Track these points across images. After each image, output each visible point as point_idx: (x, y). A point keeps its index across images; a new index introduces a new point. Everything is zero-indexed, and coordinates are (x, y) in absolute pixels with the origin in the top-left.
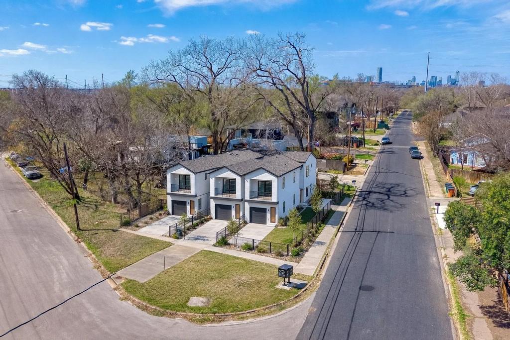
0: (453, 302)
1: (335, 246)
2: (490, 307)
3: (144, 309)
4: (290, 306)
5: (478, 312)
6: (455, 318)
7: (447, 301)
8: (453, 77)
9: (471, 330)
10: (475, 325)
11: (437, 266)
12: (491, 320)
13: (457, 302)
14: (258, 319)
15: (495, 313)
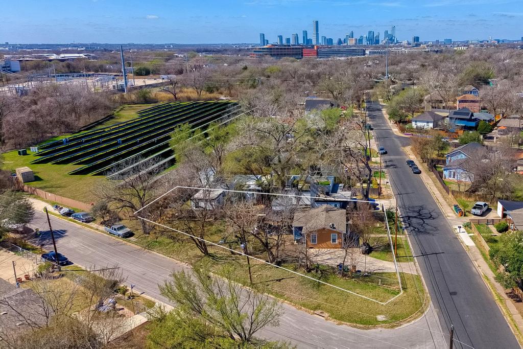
0: (494, 293)
1: (419, 269)
2: (510, 293)
3: (355, 327)
4: (426, 310)
5: (506, 297)
6: (498, 302)
7: (491, 293)
8: (389, 32)
9: (506, 306)
10: (507, 303)
11: (477, 273)
12: (512, 300)
13: (496, 293)
14: (417, 320)
15: (512, 296)
